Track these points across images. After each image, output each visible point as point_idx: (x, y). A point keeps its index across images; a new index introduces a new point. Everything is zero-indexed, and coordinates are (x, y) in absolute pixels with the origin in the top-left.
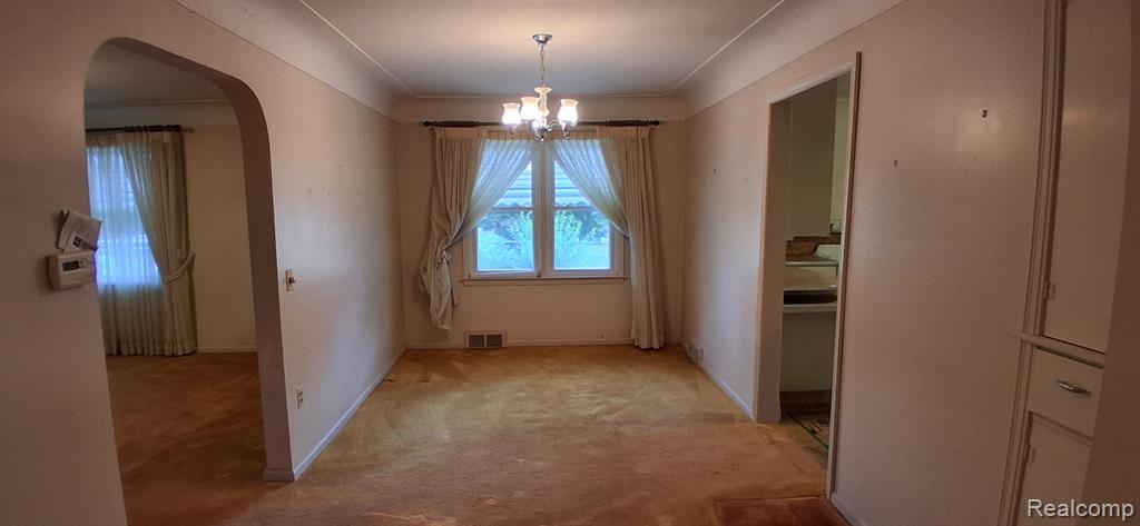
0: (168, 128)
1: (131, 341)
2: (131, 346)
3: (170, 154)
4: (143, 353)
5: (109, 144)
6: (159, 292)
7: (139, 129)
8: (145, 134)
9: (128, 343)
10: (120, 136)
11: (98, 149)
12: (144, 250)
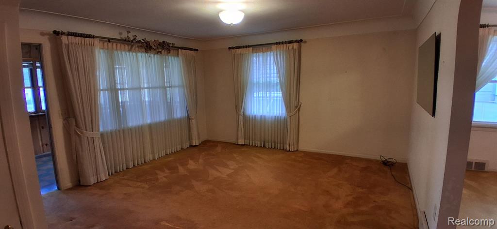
0: (296, 41)
1: (270, 141)
2: (270, 144)
3: (297, 54)
4: (275, 148)
5: (267, 51)
6: (285, 120)
7: (283, 43)
8: (285, 45)
9: (269, 142)
10: (274, 47)
11: (262, 53)
12: (280, 100)
